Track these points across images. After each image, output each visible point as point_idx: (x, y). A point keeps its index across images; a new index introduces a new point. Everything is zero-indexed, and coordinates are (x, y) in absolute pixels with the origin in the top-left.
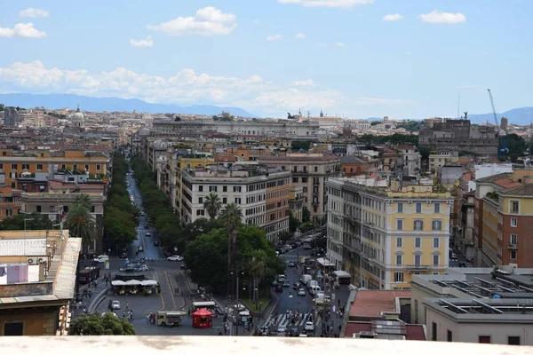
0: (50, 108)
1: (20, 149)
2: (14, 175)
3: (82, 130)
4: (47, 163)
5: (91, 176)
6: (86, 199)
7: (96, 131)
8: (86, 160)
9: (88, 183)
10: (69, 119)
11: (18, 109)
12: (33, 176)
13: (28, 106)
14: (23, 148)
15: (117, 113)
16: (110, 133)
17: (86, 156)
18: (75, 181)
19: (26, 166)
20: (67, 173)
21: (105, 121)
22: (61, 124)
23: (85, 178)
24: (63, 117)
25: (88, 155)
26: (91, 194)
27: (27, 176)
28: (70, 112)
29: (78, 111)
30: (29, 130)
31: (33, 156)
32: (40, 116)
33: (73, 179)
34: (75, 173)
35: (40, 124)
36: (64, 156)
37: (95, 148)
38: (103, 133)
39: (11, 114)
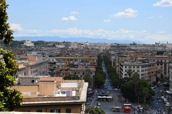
0: (79, 42)
1: (70, 55)
2: (68, 63)
3: (88, 49)
4: (78, 59)
5: (91, 63)
6: (90, 70)
7: (92, 49)
8: (90, 58)
9: (90, 65)
10: (84, 45)
11: (69, 42)
12: (74, 63)
13: (72, 41)
14: (70, 54)
15: (99, 43)
16: (97, 49)
17: (89, 57)
18: (86, 65)
19: (71, 60)
20: (84, 62)
21: (95, 46)
22: (82, 47)
23: (89, 63)
24: (82, 45)
25: (90, 56)
26: (91, 69)
27: (72, 63)
28: (85, 43)
29: (87, 43)
30: (73, 49)
31: (74, 57)
32: (76, 44)
33: (85, 64)
34: (86, 62)
35: (76, 47)
36: (83, 57)
37: (92, 54)
38: (95, 49)
39: (67, 44)
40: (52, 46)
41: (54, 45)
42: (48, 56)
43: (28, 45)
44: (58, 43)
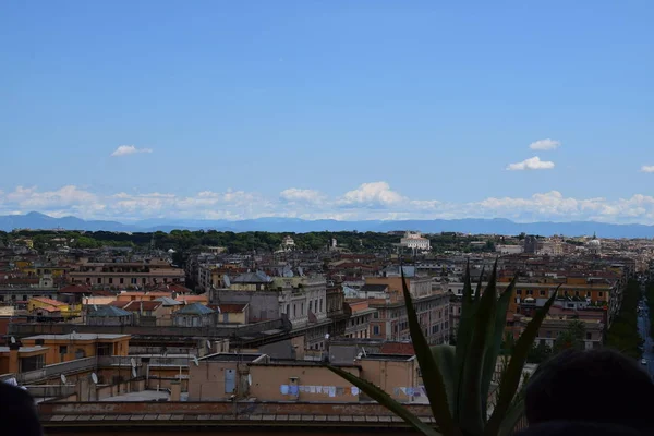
0: (569, 235)
1: (528, 276)
2: (518, 301)
3: (597, 257)
4: (547, 289)
5: (592, 303)
6: (580, 326)
7: (611, 258)
8: (589, 287)
9: (588, 310)
10: (587, 246)
11: (538, 237)
12: (535, 301)
13: (547, 233)
14: (531, 274)
15: (637, 240)
16: (626, 260)
17: (588, 283)
18: (575, 307)
19: (530, 292)
20: (567, 299)
21: (624, 248)
22: (578, 251)
23: (585, 305)
24: (580, 244)
25: (592, 282)
26: (587, 321)
27: (530, 302)
28: (588, 239)
29: (594, 238)
30: (546, 257)
31: (537, 282)
32: (559, 243)
33: (573, 306)
34: (575, 299)
35: (558, 251)
36: (566, 283)
37: (602, 275)
38: (618, 260)
39: (530, 242)
40: (484, 249)
41: (491, 244)
42: (456, 279)
43: (412, 245)
44: (504, 241)
